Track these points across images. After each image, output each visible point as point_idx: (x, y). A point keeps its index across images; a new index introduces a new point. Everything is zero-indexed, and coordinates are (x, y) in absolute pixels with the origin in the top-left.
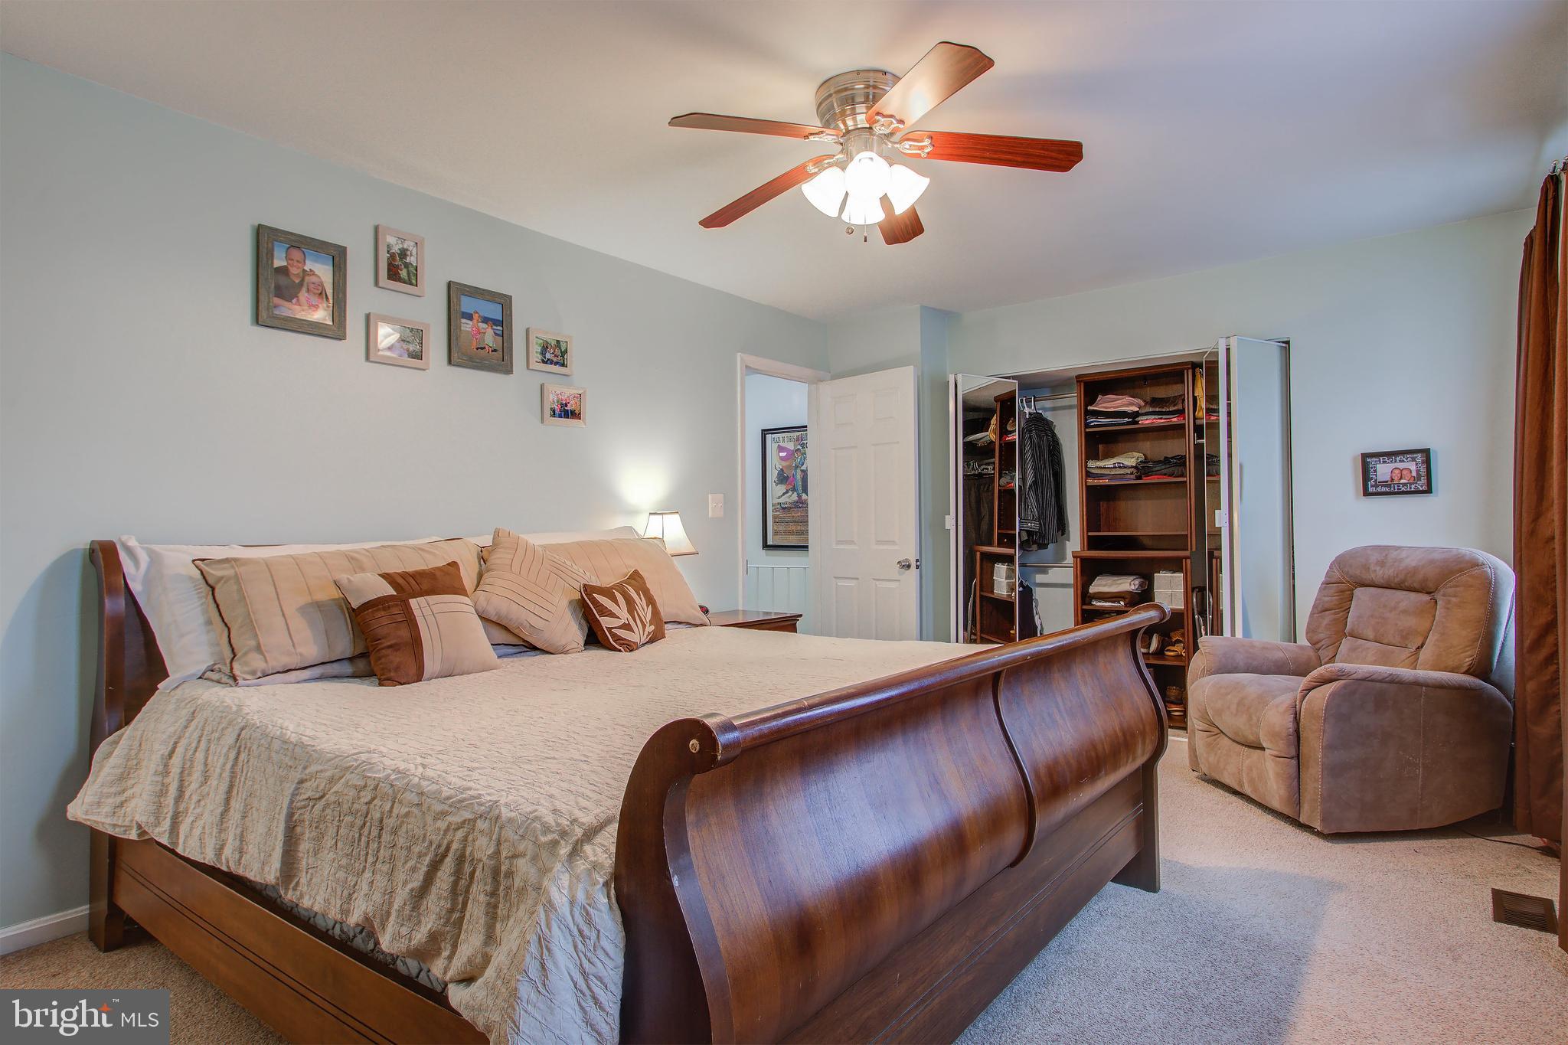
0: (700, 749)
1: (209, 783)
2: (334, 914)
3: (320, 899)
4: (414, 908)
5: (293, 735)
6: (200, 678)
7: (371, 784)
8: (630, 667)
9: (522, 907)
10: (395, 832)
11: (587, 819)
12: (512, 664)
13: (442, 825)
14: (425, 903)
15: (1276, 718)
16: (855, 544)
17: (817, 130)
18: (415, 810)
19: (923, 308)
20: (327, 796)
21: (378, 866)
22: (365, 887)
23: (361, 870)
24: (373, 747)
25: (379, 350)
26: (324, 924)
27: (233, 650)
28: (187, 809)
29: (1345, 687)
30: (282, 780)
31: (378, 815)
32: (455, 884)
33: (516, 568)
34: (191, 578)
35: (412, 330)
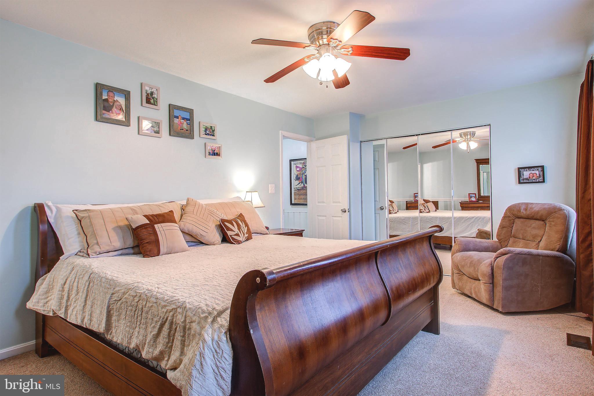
0: (260, 282)
1: (79, 294)
2: (125, 344)
3: (120, 338)
4: (154, 341)
5: (110, 276)
6: (76, 255)
7: (139, 295)
8: (238, 250)
9: (194, 342)
10: (147, 313)
11: (219, 308)
12: (194, 249)
13: (165, 310)
14: (159, 340)
15: (484, 268)
16: (325, 203)
17: (308, 45)
18: (154, 305)
19: (350, 113)
20: (122, 299)
21: (141, 326)
22: (136, 333)
23: (135, 327)
24: (139, 281)
25: (143, 130)
26: (122, 348)
27: (88, 244)
28: (71, 304)
29: (511, 256)
30: (106, 293)
31: (141, 307)
32: (170, 332)
33: (195, 213)
34: (72, 217)
35: (155, 123)
